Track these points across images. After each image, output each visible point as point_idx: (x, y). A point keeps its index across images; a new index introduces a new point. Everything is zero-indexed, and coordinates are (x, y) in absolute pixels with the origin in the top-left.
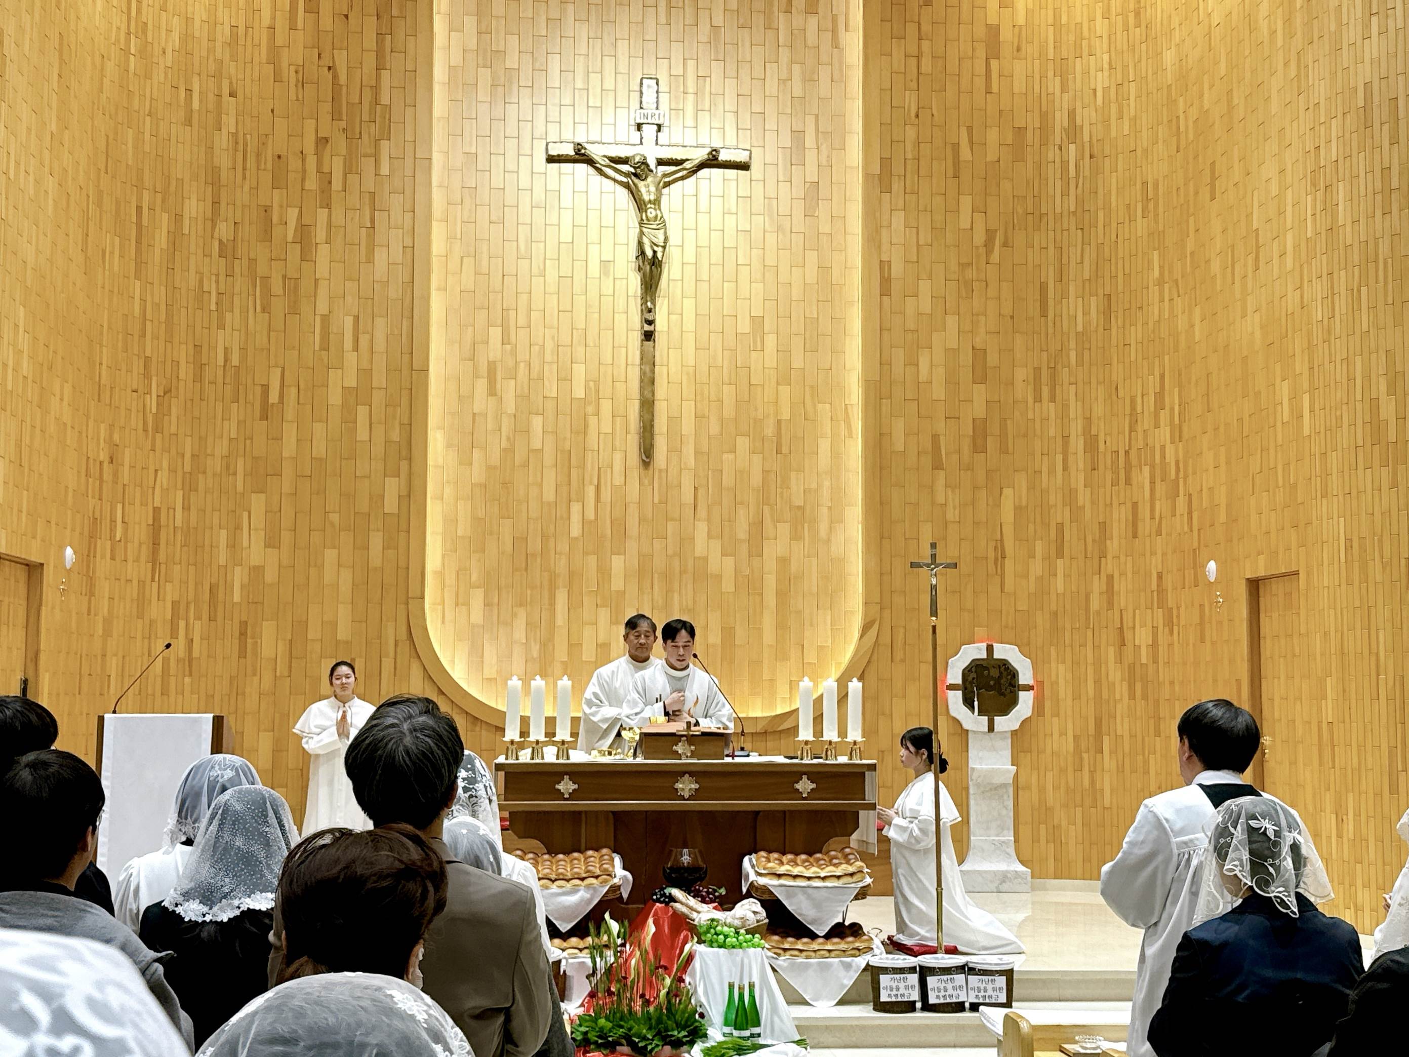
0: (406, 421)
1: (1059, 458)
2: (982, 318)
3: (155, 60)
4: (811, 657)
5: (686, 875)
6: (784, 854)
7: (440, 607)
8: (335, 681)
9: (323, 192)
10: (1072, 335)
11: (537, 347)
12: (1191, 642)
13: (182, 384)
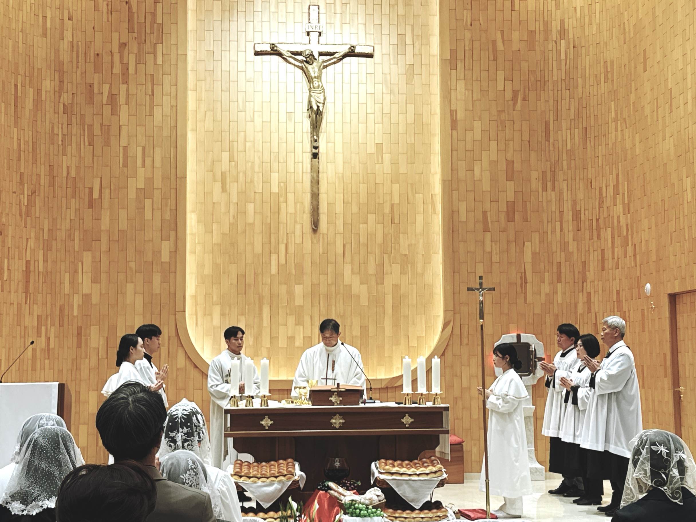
0: (174, 208)
1: (558, 224)
2: (511, 143)
4: (414, 343)
5: (337, 473)
6: (395, 460)
7: (195, 317)
9: (124, 75)
10: (565, 151)
11: (250, 164)
12: (637, 331)
13: (42, 188)
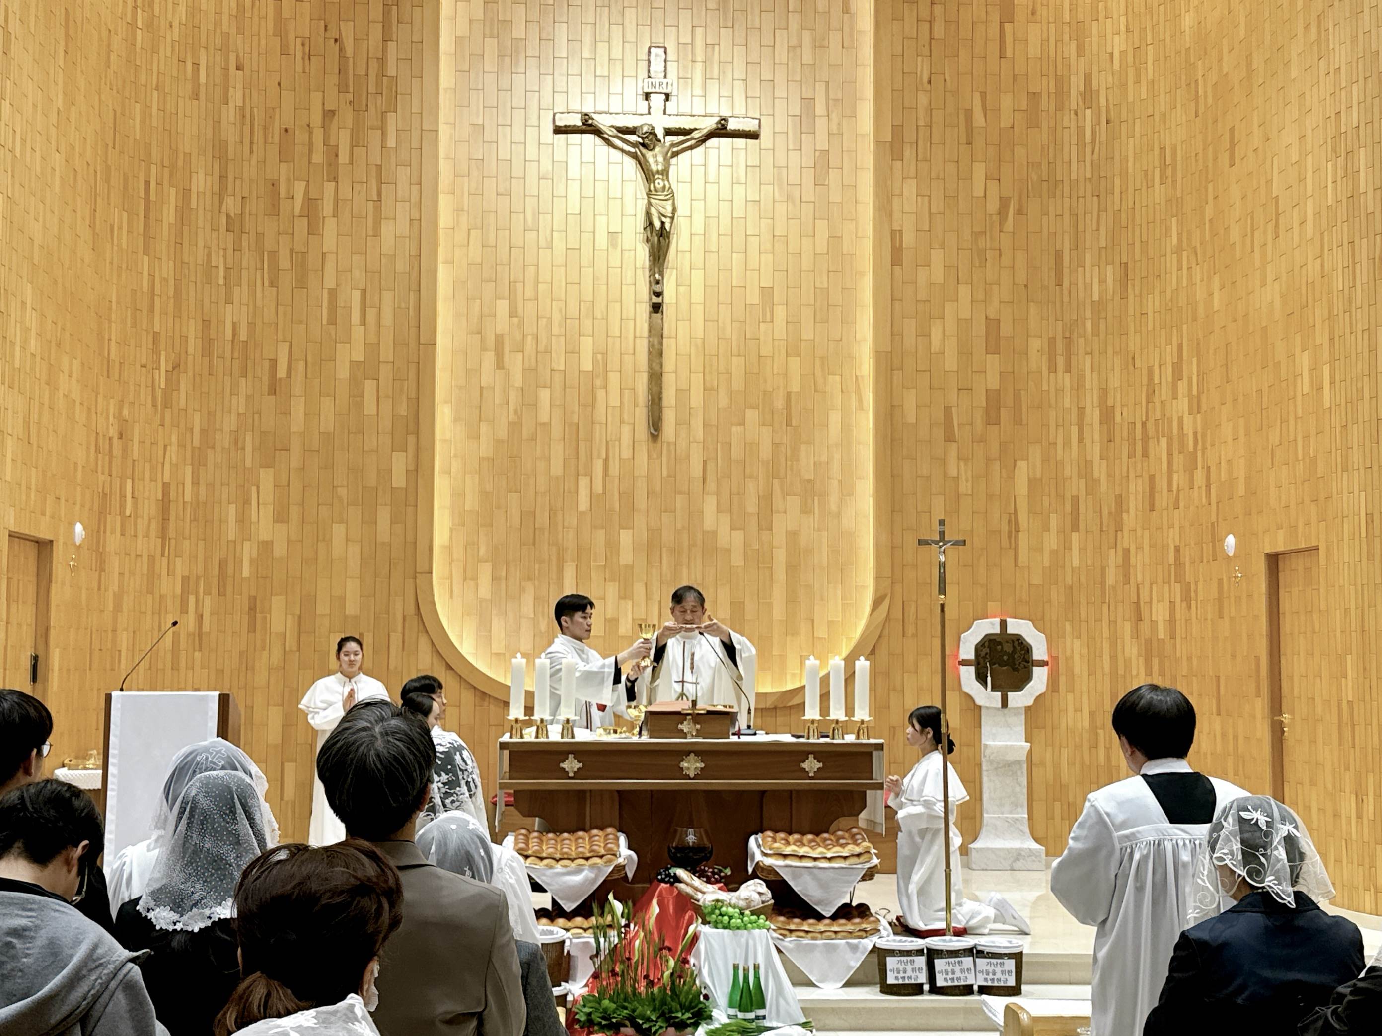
0: (413, 395)
1: (1075, 430)
2: (995, 288)
3: (162, 33)
4: (821, 632)
5: (691, 854)
6: (790, 834)
7: (447, 582)
8: (342, 655)
9: (330, 165)
10: (1088, 305)
11: (545, 320)
12: (1209, 617)
13: (190, 358)
